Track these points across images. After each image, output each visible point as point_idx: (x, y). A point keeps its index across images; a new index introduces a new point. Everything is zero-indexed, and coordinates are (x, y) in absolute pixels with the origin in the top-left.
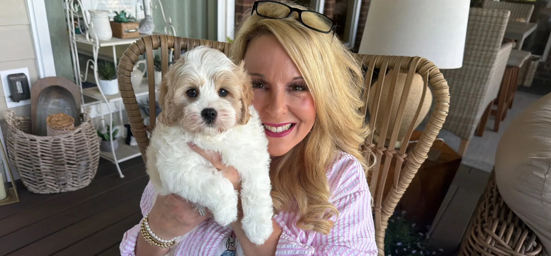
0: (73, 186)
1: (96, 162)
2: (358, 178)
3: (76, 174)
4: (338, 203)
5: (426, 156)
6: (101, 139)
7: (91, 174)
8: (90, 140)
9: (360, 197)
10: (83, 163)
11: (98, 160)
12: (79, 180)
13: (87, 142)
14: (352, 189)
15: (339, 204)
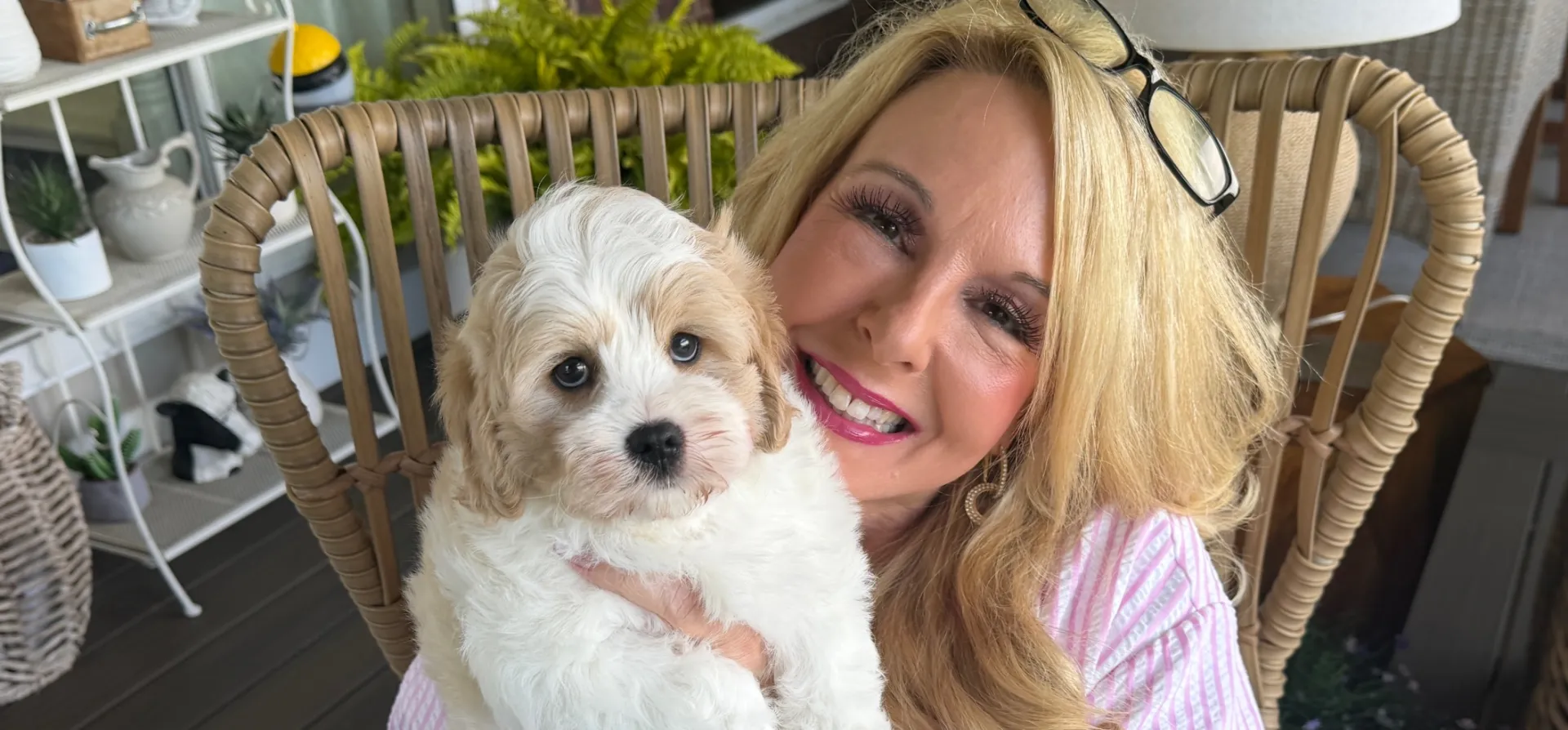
0: (14, 683)
1: (83, 574)
2: (1179, 564)
3: (15, 633)
4: (1124, 677)
5: (1411, 425)
6: (77, 476)
7: (71, 624)
8: (43, 491)
9: (1199, 636)
10: (34, 588)
11: (87, 564)
12: (33, 655)
13: (34, 503)
14: (1166, 612)
15: (1127, 681)
